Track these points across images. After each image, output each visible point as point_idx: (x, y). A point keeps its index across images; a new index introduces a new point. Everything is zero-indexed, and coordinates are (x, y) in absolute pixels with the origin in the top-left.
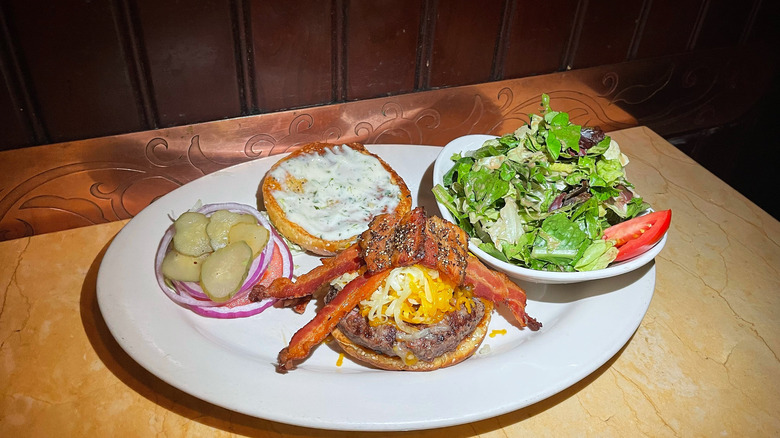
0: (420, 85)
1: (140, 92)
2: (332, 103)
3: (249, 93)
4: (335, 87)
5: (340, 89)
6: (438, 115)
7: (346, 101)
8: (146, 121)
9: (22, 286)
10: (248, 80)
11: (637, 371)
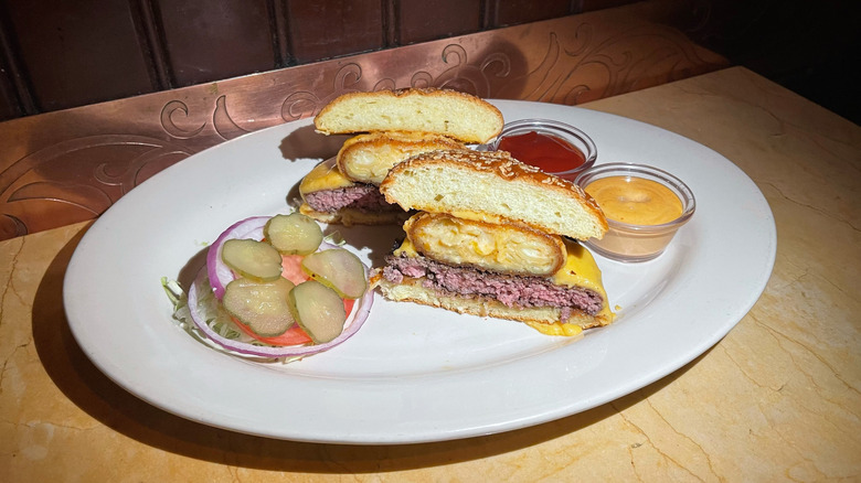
0: (486, 23)
1: (149, 41)
2: (384, 49)
3: (283, 39)
4: (385, 28)
5: (392, 29)
6: (508, 60)
7: (399, 45)
8: (159, 80)
9: (20, 294)
10: (280, 21)
11: (802, 330)
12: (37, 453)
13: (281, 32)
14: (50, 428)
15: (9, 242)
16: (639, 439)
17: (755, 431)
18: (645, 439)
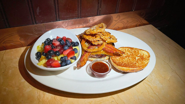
5: (79, 15)
6: (102, 21)
8: (33, 22)
9: (4, 62)
10: (57, 13)
11: (149, 82)
12: (5, 93)
13: (57, 15)
14: (7, 89)
15: (2, 51)
16: (114, 100)
17: (135, 100)
18: (115, 100)
